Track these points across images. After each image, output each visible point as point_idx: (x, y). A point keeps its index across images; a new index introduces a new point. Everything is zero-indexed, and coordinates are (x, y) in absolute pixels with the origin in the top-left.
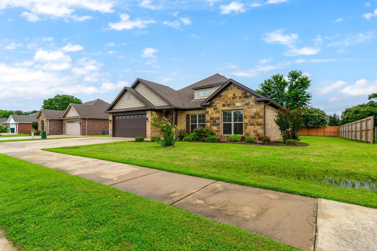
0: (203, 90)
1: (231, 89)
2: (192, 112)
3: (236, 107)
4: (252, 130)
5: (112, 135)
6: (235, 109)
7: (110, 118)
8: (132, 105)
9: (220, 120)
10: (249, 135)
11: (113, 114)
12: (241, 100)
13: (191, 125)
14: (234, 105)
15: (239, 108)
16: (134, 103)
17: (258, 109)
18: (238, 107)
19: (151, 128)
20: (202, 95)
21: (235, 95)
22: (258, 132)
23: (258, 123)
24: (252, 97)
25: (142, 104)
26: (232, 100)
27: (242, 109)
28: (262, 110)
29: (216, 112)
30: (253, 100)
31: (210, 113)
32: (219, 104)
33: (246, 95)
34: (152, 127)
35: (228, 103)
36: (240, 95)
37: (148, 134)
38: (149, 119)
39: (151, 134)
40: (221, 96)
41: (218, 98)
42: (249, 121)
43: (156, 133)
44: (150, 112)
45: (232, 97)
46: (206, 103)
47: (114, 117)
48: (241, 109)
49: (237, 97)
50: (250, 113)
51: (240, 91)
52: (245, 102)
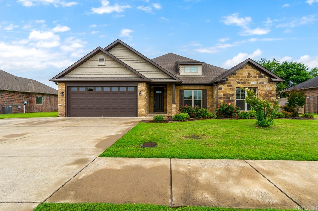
0: (191, 66)
1: (246, 68)
2: (187, 88)
3: (251, 85)
5: (64, 113)
6: (249, 86)
9: (234, 97)
11: (66, 83)
12: (255, 79)
13: (185, 101)
14: (249, 83)
15: (254, 87)
16: (114, 71)
17: (271, 88)
18: (253, 85)
21: (250, 74)
23: (271, 100)
24: (266, 78)
26: (247, 78)
28: (274, 90)
29: (230, 89)
30: (267, 80)
31: (223, 89)
32: (234, 81)
33: (261, 75)
35: (243, 81)
36: (255, 74)
37: (141, 112)
38: (143, 93)
40: (236, 73)
41: (233, 75)
42: (263, 98)
44: (144, 84)
45: (247, 76)
46: (221, 79)
47: (68, 88)
48: (256, 87)
49: (252, 76)
50: (264, 92)
51: (254, 71)
52: (259, 81)
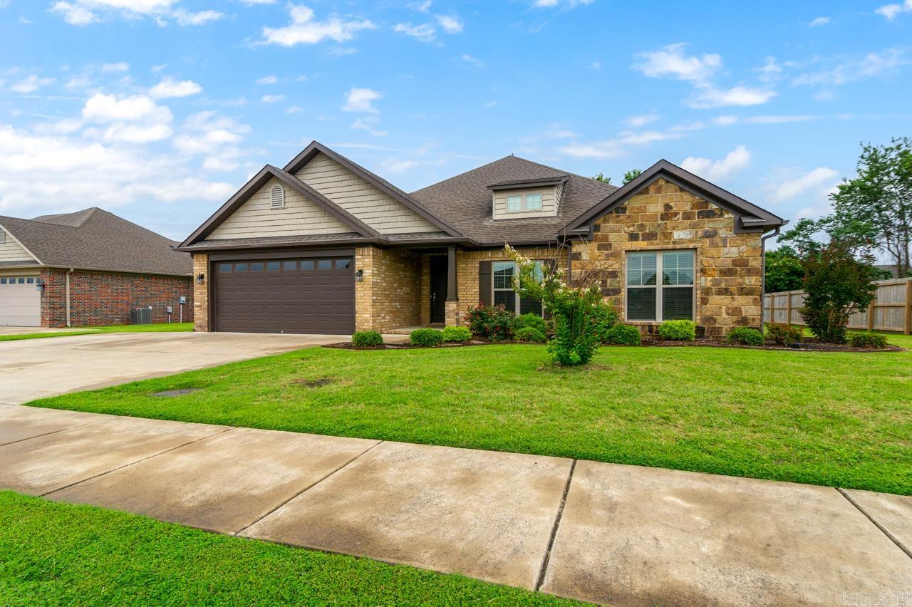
0: (524, 194)
1: (659, 190)
2: (500, 256)
3: (674, 243)
4: (724, 307)
5: (206, 324)
6: (671, 246)
7: (199, 267)
8: (295, 227)
9: (618, 279)
10: (715, 320)
12: (689, 222)
14: (667, 236)
15: (684, 246)
16: (303, 221)
17: (743, 248)
18: (681, 241)
19: (374, 301)
20: (518, 208)
21: (671, 208)
22: (743, 312)
23: (742, 289)
24: (726, 216)
25: (334, 225)
26: (660, 222)
27: (695, 249)
28: (755, 253)
29: (607, 255)
30: (728, 224)
31: (585, 257)
32: (619, 231)
33: (707, 208)
34: (375, 298)
35: (647, 231)
36: (688, 208)
37: (362, 322)
38: (368, 273)
39: (373, 321)
40: (626, 208)
41: (614, 215)
42: (716, 283)
43: (384, 318)
44: (370, 251)
45: (659, 214)
46: (576, 228)
47: (213, 266)
48: (691, 247)
49: (676, 214)
50: (718, 261)
51: (686, 197)
52: (701, 228)
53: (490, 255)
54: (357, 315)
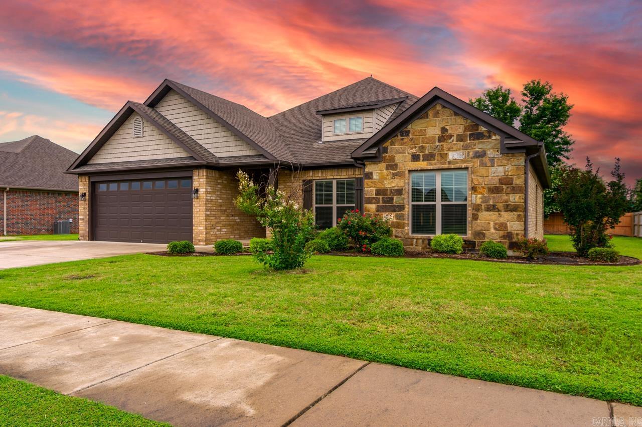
0: (347, 117)
1: (436, 114)
3: (449, 163)
4: (492, 223)
5: (87, 234)
6: (446, 166)
7: (83, 187)
8: (150, 153)
9: (403, 196)
10: (484, 235)
11: (89, 177)
12: (462, 143)
14: (444, 156)
15: (457, 166)
16: (156, 147)
17: (509, 167)
18: (455, 161)
19: (207, 216)
20: (344, 131)
21: (447, 130)
22: (509, 228)
23: (508, 206)
24: (494, 137)
25: (178, 150)
26: (437, 144)
27: (467, 168)
28: (519, 172)
29: (393, 174)
30: (495, 145)
31: (375, 176)
32: (403, 153)
33: (477, 130)
34: (209, 213)
35: (427, 153)
36: (461, 130)
37: (198, 234)
38: (202, 191)
39: (206, 233)
40: (409, 132)
41: (400, 137)
42: (485, 200)
43: (220, 230)
44: (203, 173)
45: (437, 136)
46: (366, 150)
47: (93, 186)
48: (463, 167)
49: (451, 136)
50: (486, 179)
51: (459, 120)
52: (472, 149)
53: (311, 174)
54: (194, 228)
